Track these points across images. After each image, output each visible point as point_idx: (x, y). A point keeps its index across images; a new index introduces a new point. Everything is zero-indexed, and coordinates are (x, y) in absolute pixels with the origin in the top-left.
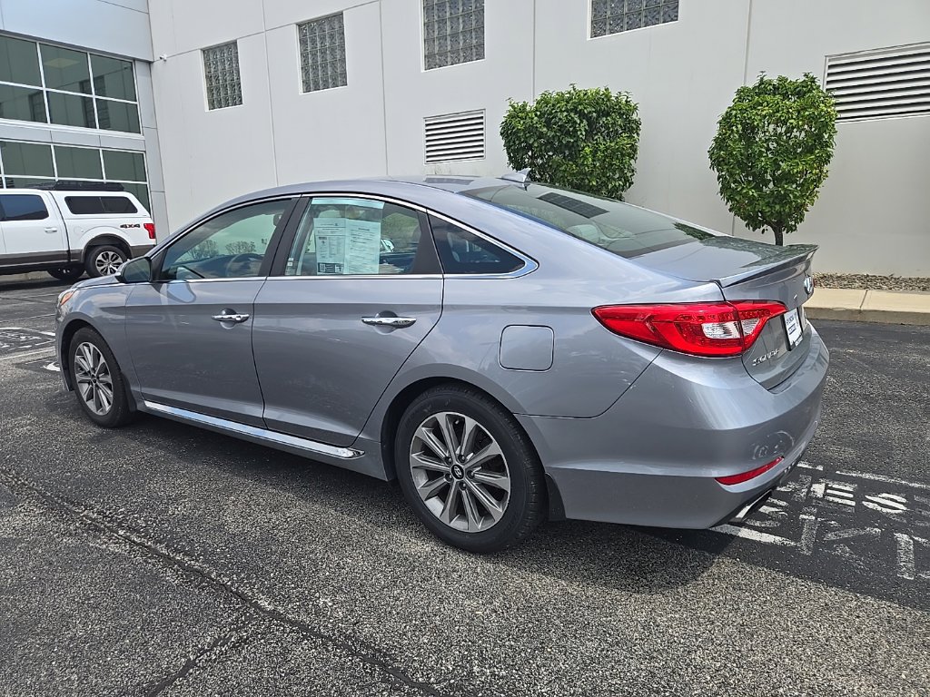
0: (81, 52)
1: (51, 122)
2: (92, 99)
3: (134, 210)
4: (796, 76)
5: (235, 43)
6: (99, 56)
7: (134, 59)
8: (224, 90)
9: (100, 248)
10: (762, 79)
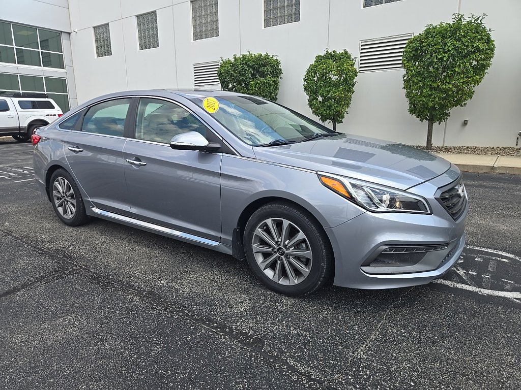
0: (33, 28)
1: (18, 63)
2: (39, 52)
3: (53, 107)
4: (339, 51)
5: (108, 24)
6: (42, 30)
7: (61, 32)
8: (104, 47)
9: (35, 126)
10: (327, 51)
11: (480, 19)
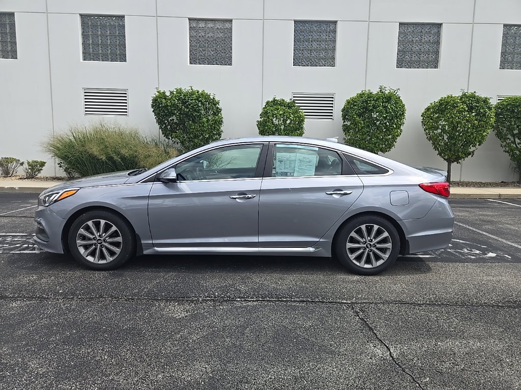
11: (396, 92)
